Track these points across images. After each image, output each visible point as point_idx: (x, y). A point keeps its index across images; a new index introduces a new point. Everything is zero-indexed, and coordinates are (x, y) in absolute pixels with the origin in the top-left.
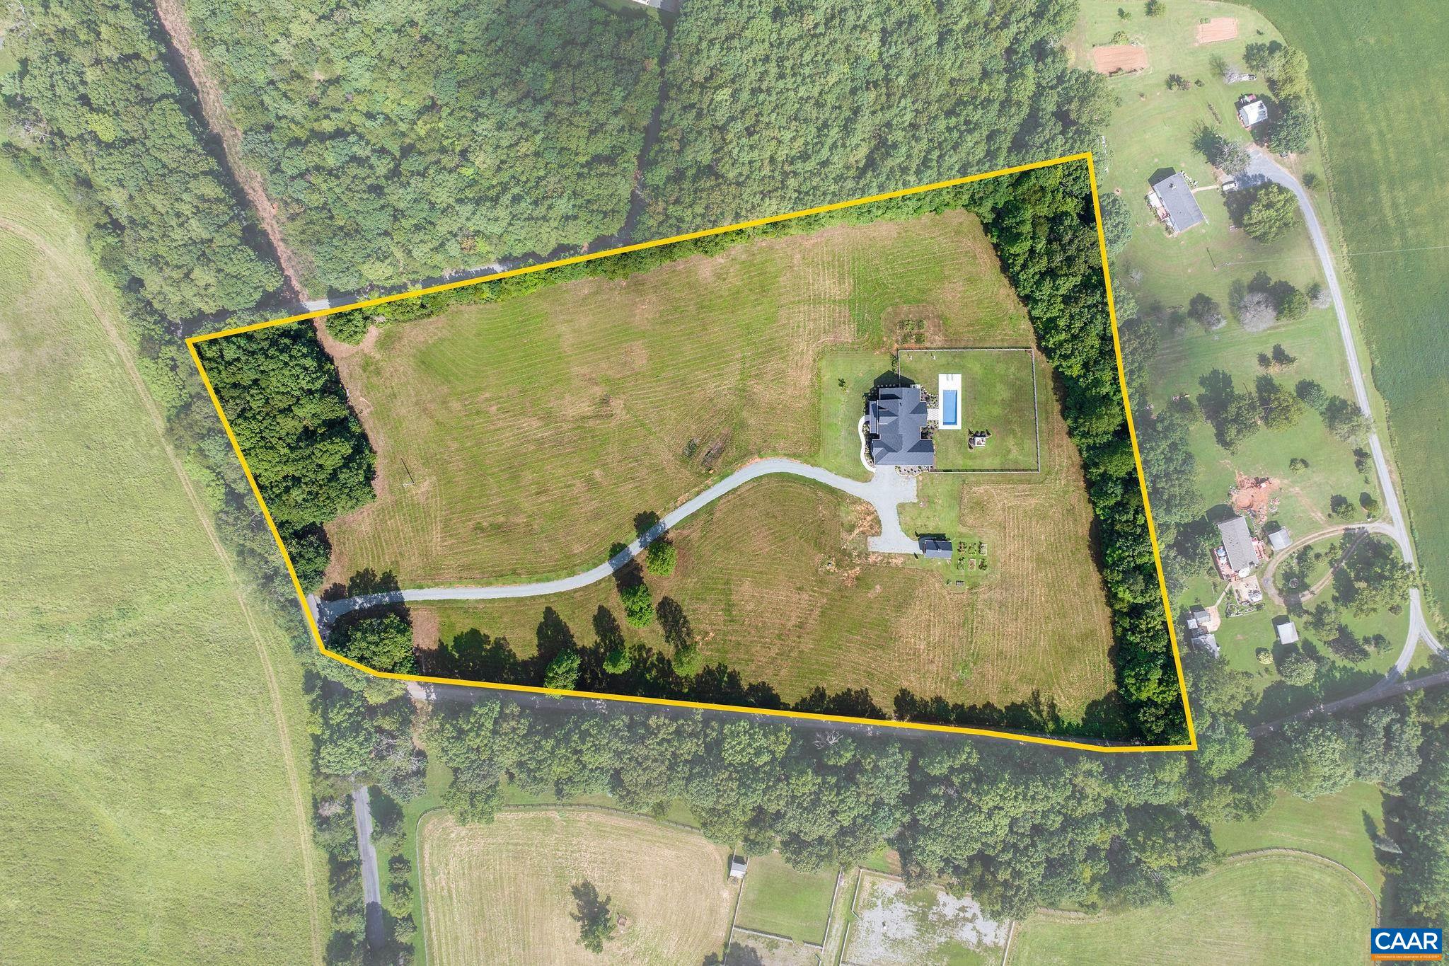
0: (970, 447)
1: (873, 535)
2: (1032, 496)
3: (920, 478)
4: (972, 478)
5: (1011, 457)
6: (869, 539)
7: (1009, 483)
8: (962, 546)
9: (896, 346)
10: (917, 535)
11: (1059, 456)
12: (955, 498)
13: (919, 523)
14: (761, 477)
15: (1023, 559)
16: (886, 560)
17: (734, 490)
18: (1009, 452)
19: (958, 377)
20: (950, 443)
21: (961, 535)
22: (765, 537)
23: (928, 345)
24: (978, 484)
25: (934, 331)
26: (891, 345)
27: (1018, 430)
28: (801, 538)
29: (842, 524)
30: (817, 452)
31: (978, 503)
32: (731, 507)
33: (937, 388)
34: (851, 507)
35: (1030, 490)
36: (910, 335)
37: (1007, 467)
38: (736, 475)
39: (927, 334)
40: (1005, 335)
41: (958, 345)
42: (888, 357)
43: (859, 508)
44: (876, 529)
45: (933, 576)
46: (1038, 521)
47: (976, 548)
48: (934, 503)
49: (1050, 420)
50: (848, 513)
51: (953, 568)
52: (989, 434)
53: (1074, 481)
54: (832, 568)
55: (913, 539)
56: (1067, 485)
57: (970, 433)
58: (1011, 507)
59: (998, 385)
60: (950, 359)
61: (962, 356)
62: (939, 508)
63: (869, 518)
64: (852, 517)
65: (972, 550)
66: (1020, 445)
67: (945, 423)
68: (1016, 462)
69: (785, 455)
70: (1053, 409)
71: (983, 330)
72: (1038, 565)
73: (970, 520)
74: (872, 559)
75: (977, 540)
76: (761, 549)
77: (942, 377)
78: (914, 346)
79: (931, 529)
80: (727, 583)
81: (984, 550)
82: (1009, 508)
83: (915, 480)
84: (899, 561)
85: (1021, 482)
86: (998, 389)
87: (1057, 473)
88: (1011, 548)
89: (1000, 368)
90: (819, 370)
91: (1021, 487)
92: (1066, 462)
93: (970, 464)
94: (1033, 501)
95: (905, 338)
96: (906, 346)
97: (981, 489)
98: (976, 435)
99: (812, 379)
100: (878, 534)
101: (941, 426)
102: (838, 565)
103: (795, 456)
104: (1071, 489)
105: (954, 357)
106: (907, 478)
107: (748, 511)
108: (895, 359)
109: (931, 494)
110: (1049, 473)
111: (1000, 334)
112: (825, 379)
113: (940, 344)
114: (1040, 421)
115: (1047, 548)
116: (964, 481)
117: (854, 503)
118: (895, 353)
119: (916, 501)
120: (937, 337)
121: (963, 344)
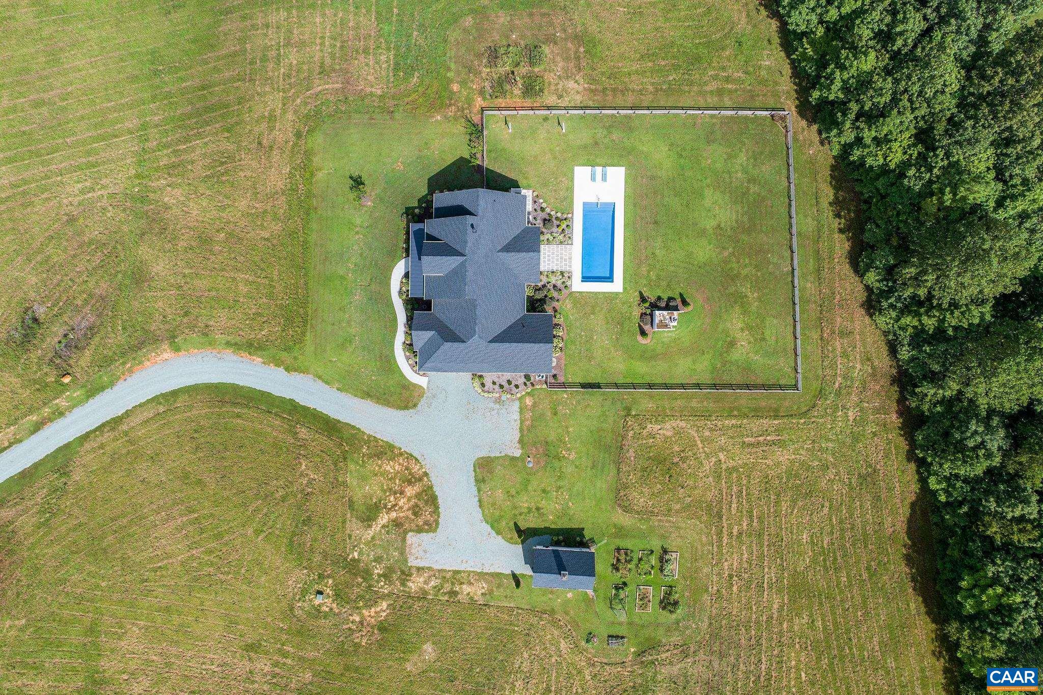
0: (643, 333)
1: (419, 530)
2: (780, 444)
3: (529, 401)
4: (645, 402)
5: (736, 355)
6: (411, 538)
7: (730, 416)
8: (621, 557)
9: (479, 102)
10: (520, 532)
11: (845, 354)
12: (607, 448)
13: (524, 502)
14: (175, 393)
15: (760, 586)
16: (447, 587)
17: (115, 422)
18: (732, 344)
19: (617, 175)
20: (598, 322)
21: (620, 532)
22: (179, 529)
23: (551, 100)
24: (660, 416)
25: (566, 70)
26: (470, 102)
27: (752, 296)
28: (257, 532)
29: (351, 504)
30: (300, 340)
31: (659, 460)
32: (107, 460)
33: (568, 199)
34: (373, 465)
35: (778, 431)
36: (509, 77)
37: (726, 379)
38: (121, 387)
39: (549, 77)
40: (727, 79)
41: (619, 101)
42: (460, 129)
43: (390, 467)
44: (427, 516)
45: (555, 623)
46: (794, 502)
47: (654, 560)
48: (558, 457)
49: (825, 273)
50: (363, 479)
51: (601, 606)
52: (685, 303)
53: (877, 411)
54: (325, 603)
55: (510, 541)
56: (860, 422)
57: (643, 299)
58: (735, 469)
59: (708, 193)
60: (601, 133)
61: (627, 126)
62: (569, 469)
63: (410, 491)
64: (373, 489)
65: (645, 567)
66: (756, 330)
67: (585, 279)
68: (747, 368)
69: (228, 344)
70: (831, 250)
71: (676, 67)
72: (793, 600)
73: (640, 498)
74: (415, 584)
75: (656, 544)
76: (168, 556)
77: (581, 173)
78: (519, 102)
79: (551, 519)
80: (91, 630)
81: (673, 567)
82: (730, 471)
83: (516, 405)
84: (475, 591)
85: (757, 413)
86: (707, 202)
87: (838, 393)
88: (731, 562)
89: (714, 156)
90: (308, 154)
91: (755, 425)
92: (859, 370)
93: (643, 370)
94: (783, 457)
95: (500, 85)
96: (501, 102)
97: (666, 429)
98: (654, 306)
99: (291, 176)
100: (431, 527)
101: (578, 285)
102: (338, 596)
103: (251, 347)
104: (871, 428)
105: (609, 129)
106: (498, 401)
107: (143, 469)
108: (476, 131)
109: (552, 437)
110: (820, 394)
111: (715, 78)
112: (320, 175)
113: (578, 99)
114: (804, 276)
115: (814, 561)
116: (628, 409)
117: (379, 455)
118: (476, 119)
119: (518, 453)
120: (571, 84)
121: (630, 99)
